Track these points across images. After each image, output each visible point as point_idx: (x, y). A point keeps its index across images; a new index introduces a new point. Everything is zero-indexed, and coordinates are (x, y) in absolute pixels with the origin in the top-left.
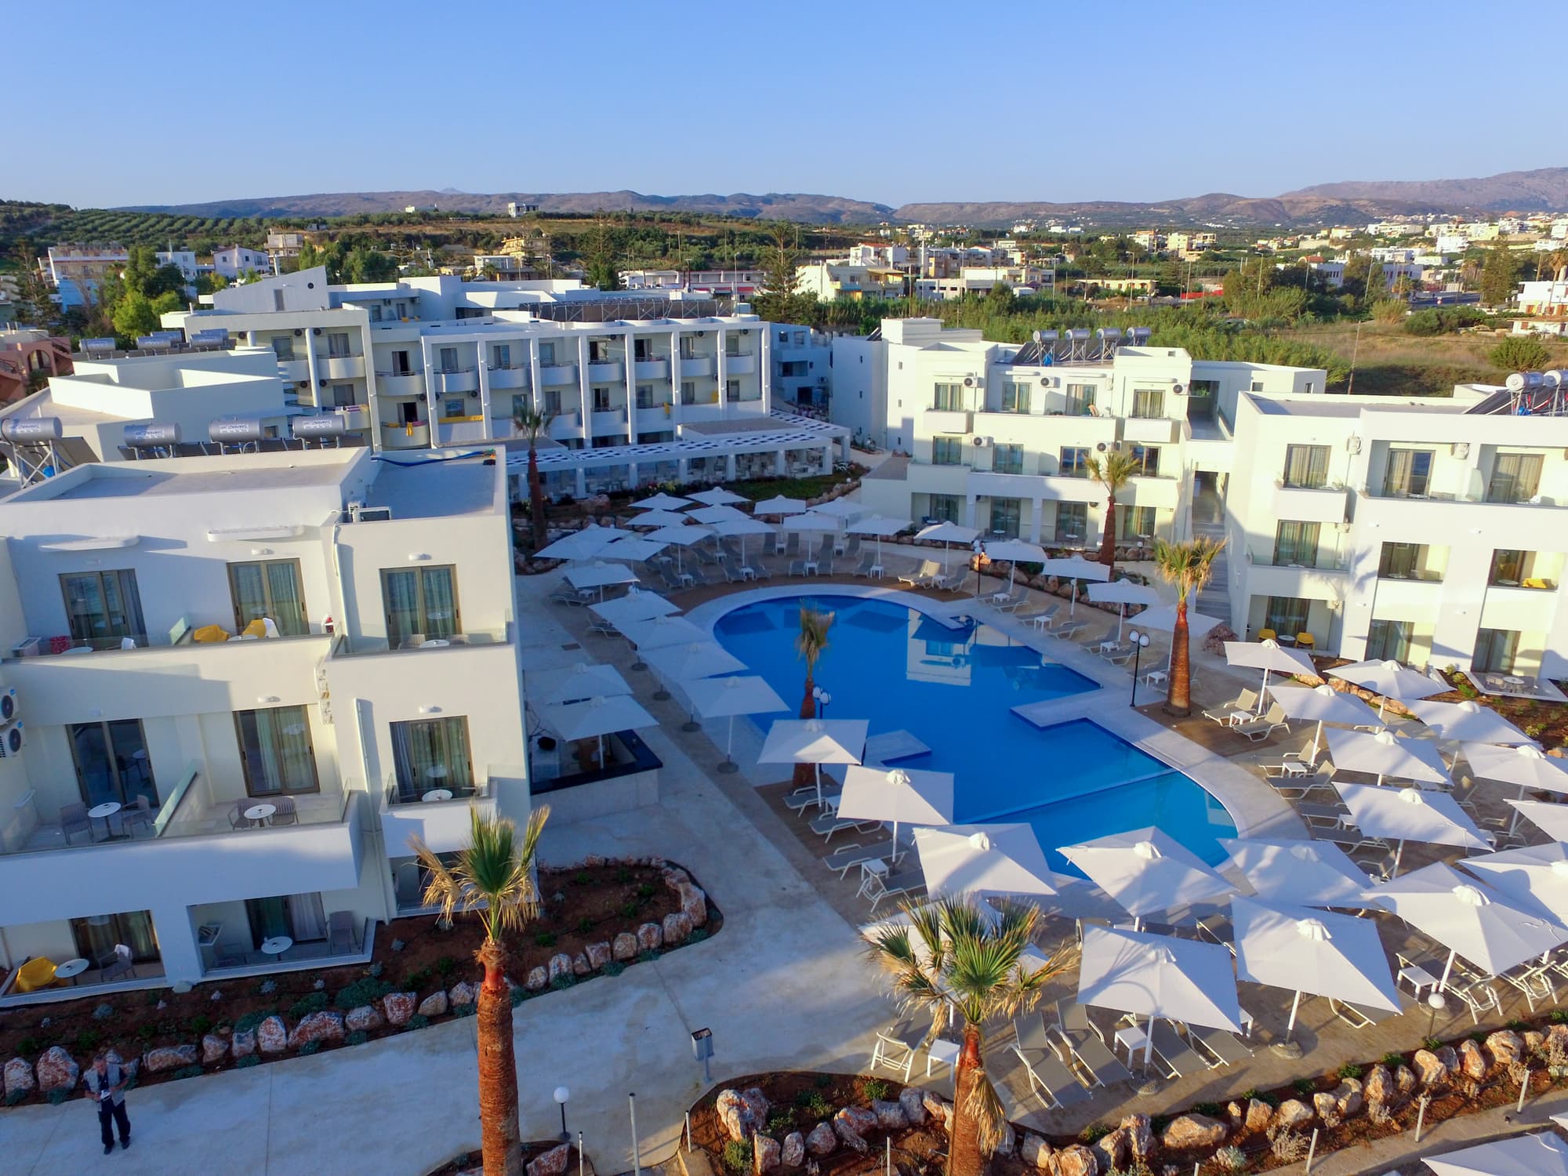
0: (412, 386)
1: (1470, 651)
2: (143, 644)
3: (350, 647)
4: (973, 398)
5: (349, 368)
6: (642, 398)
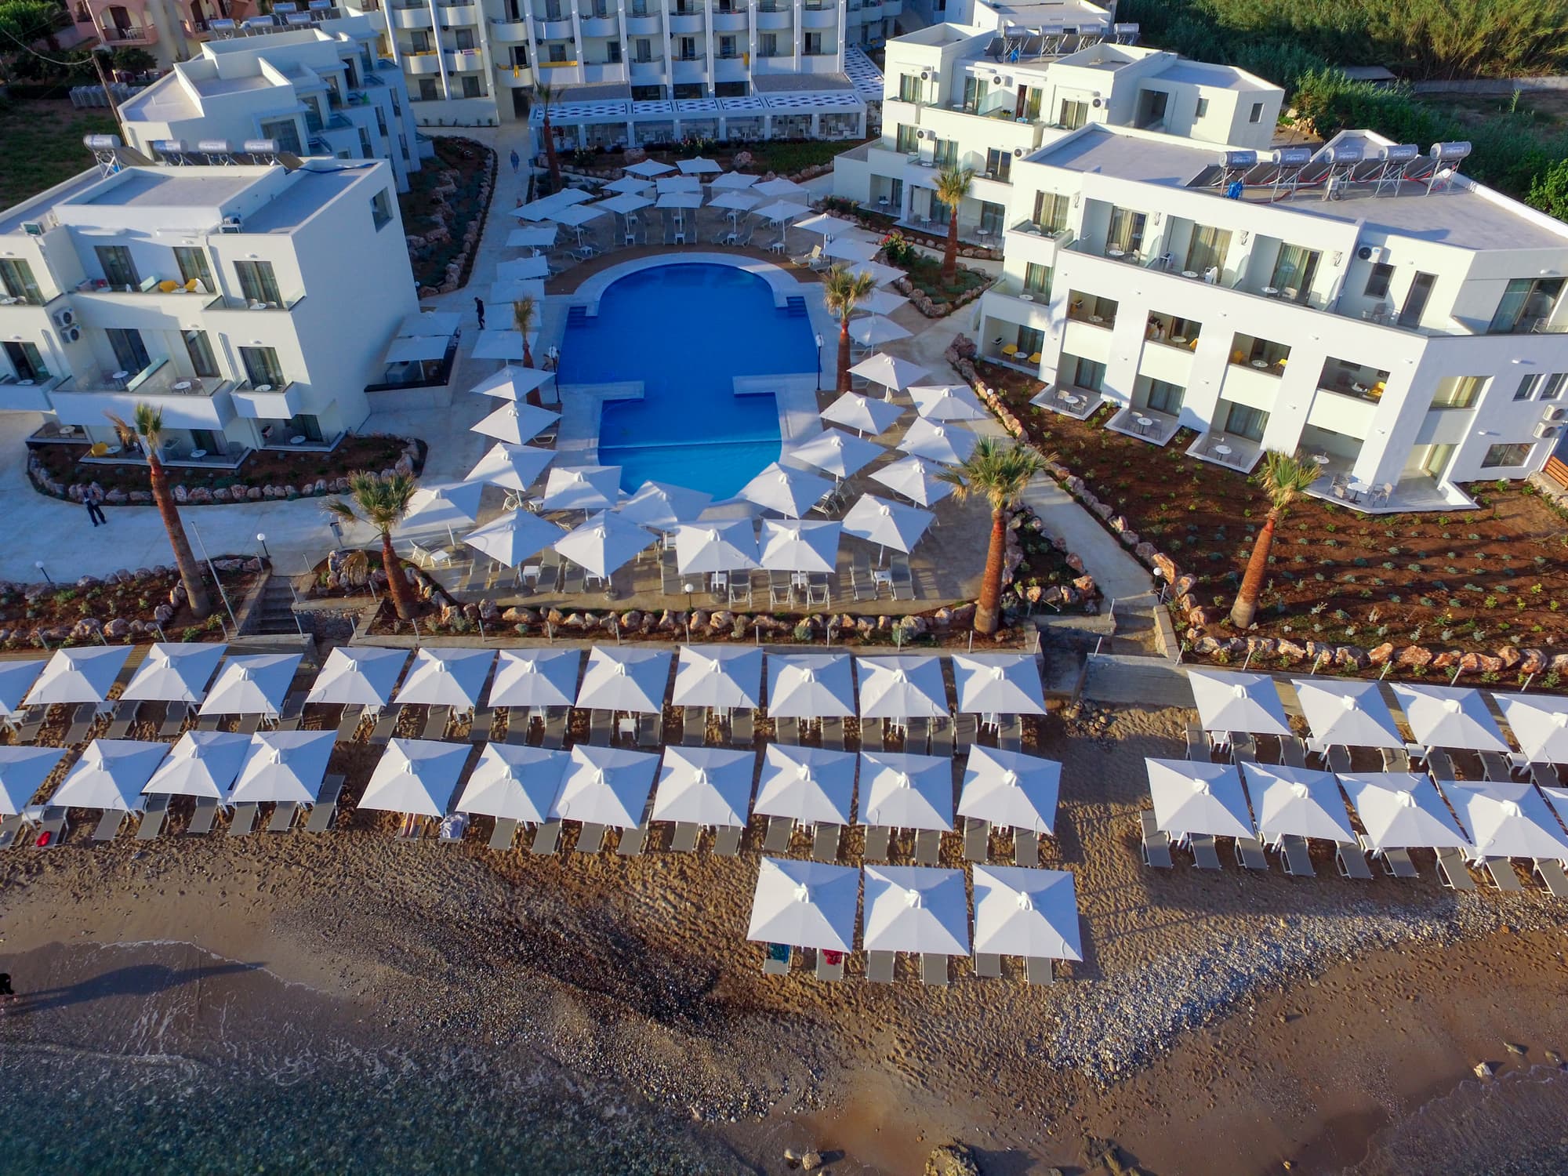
0: (519, 32)
1: (1128, 393)
2: (136, 289)
3: (226, 303)
4: (930, 91)
5: (462, 16)
6: (727, 47)
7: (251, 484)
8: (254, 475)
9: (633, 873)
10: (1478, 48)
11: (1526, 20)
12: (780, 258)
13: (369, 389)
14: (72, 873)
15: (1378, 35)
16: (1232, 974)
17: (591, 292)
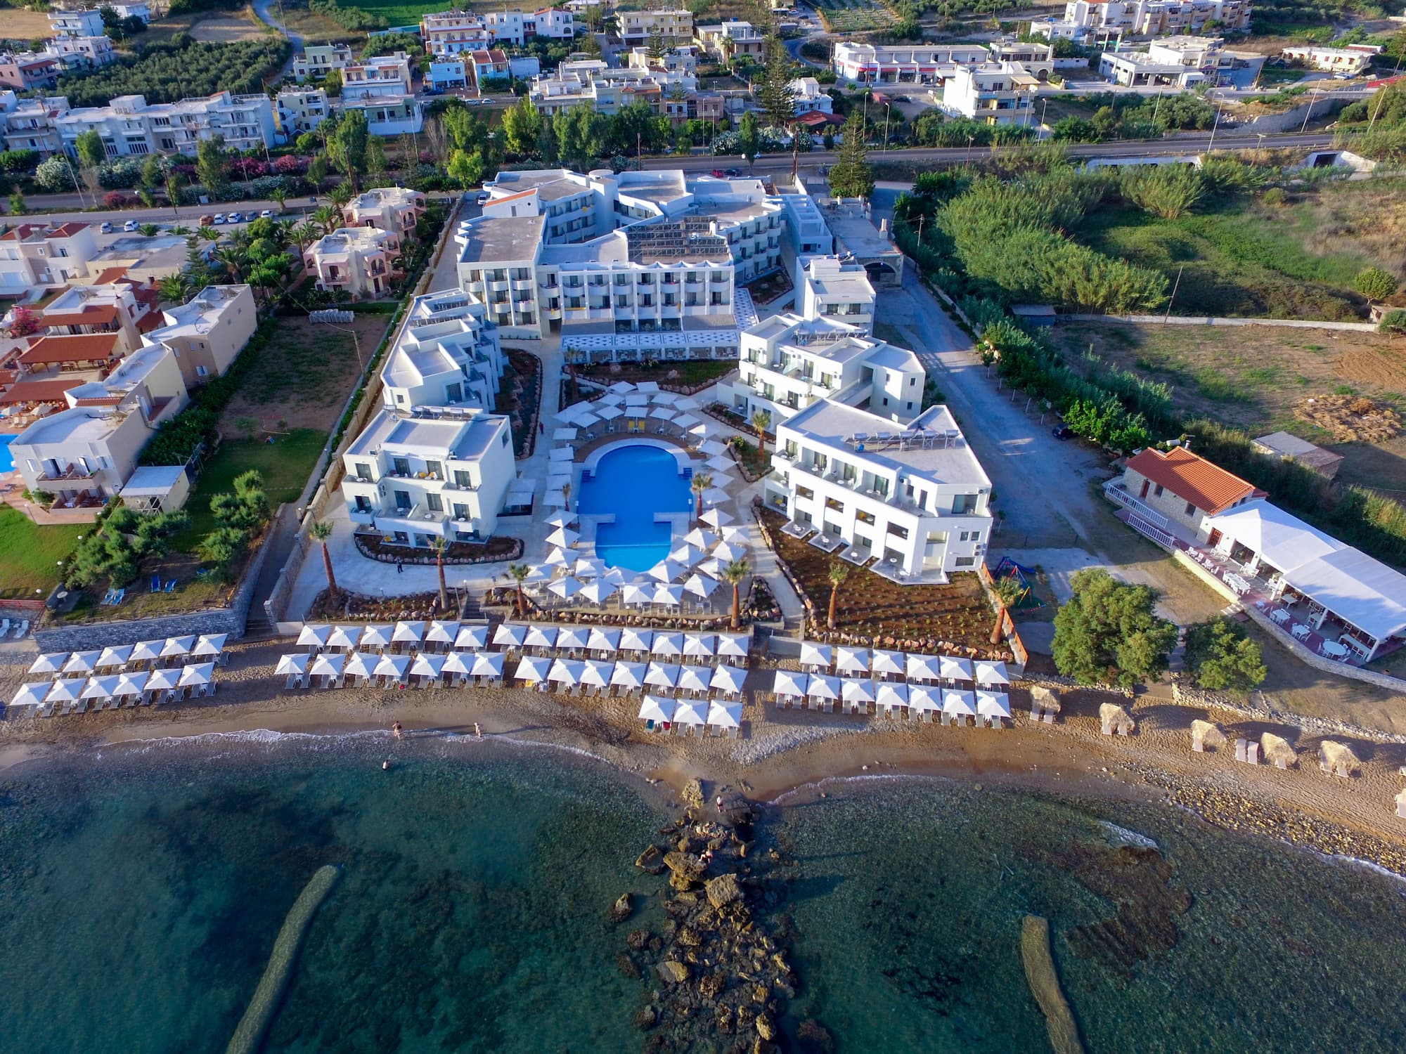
0: (555, 292)
3: (449, 486)
5: (525, 285)
6: (669, 300)
7: (454, 557)
8: (455, 553)
9: (604, 703)
10: (1101, 301)
11: (1124, 289)
12: (683, 444)
13: (499, 515)
14: (413, 698)
15: (1045, 291)
16: (795, 740)
17: (592, 462)
